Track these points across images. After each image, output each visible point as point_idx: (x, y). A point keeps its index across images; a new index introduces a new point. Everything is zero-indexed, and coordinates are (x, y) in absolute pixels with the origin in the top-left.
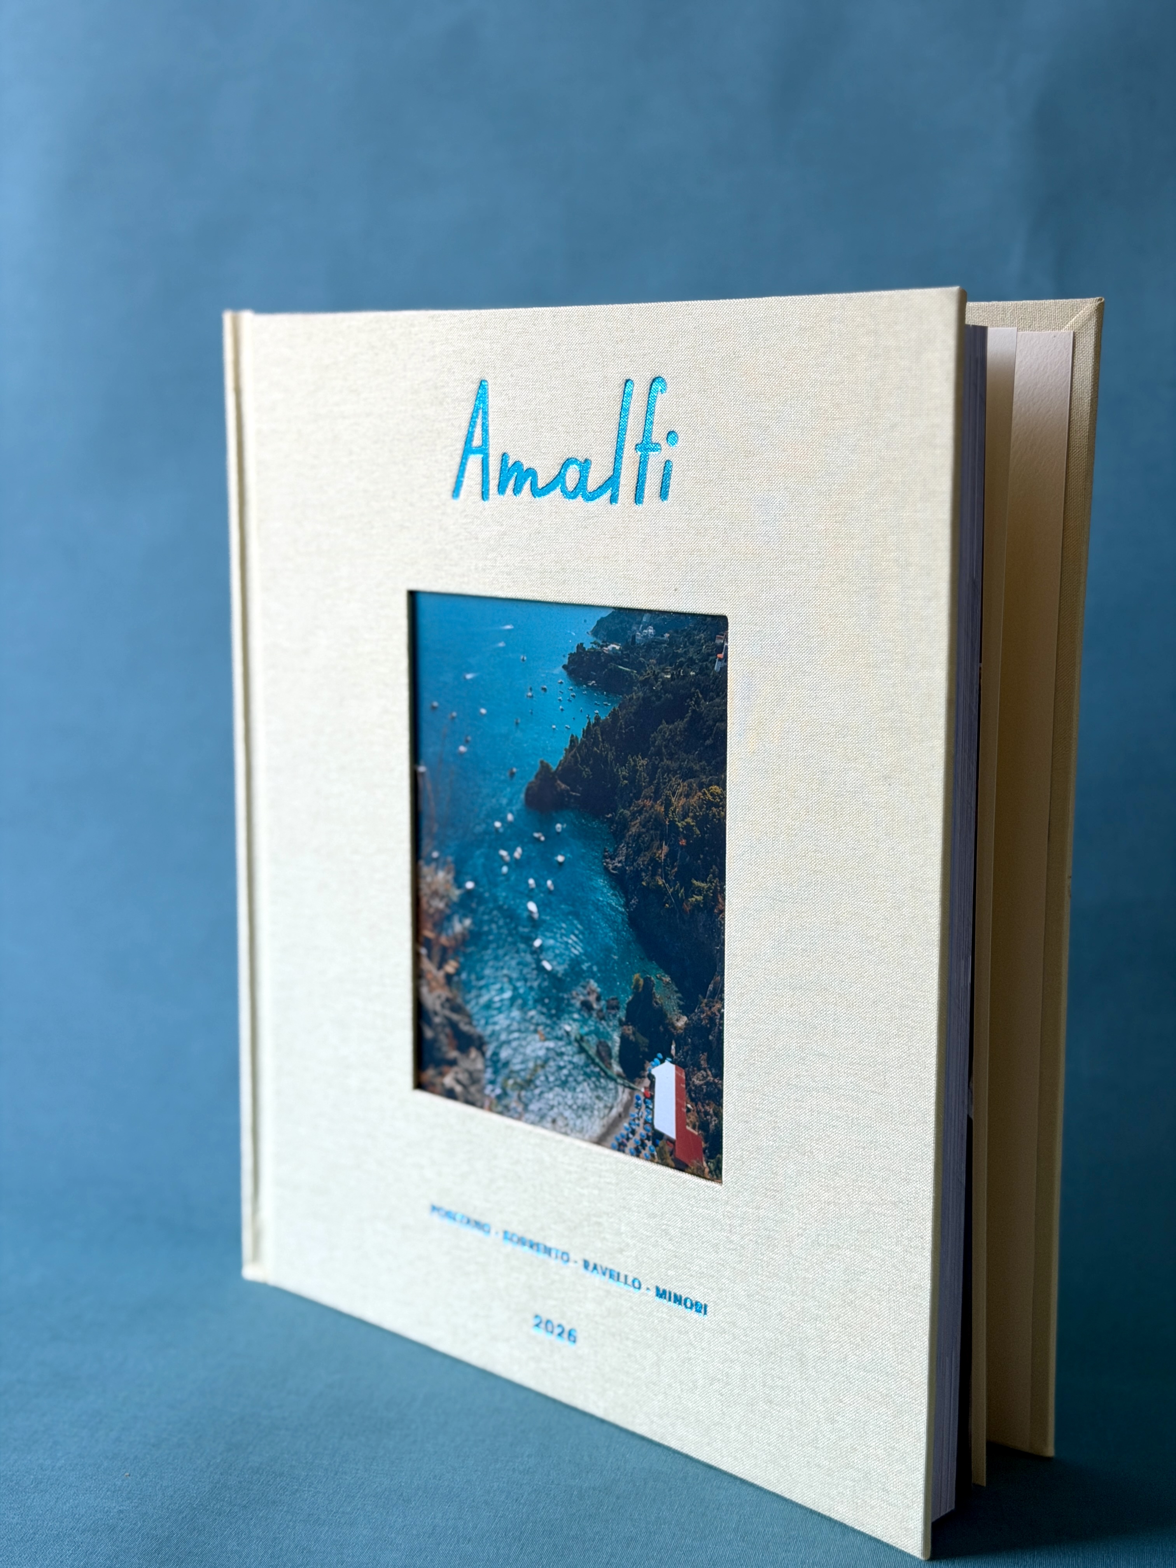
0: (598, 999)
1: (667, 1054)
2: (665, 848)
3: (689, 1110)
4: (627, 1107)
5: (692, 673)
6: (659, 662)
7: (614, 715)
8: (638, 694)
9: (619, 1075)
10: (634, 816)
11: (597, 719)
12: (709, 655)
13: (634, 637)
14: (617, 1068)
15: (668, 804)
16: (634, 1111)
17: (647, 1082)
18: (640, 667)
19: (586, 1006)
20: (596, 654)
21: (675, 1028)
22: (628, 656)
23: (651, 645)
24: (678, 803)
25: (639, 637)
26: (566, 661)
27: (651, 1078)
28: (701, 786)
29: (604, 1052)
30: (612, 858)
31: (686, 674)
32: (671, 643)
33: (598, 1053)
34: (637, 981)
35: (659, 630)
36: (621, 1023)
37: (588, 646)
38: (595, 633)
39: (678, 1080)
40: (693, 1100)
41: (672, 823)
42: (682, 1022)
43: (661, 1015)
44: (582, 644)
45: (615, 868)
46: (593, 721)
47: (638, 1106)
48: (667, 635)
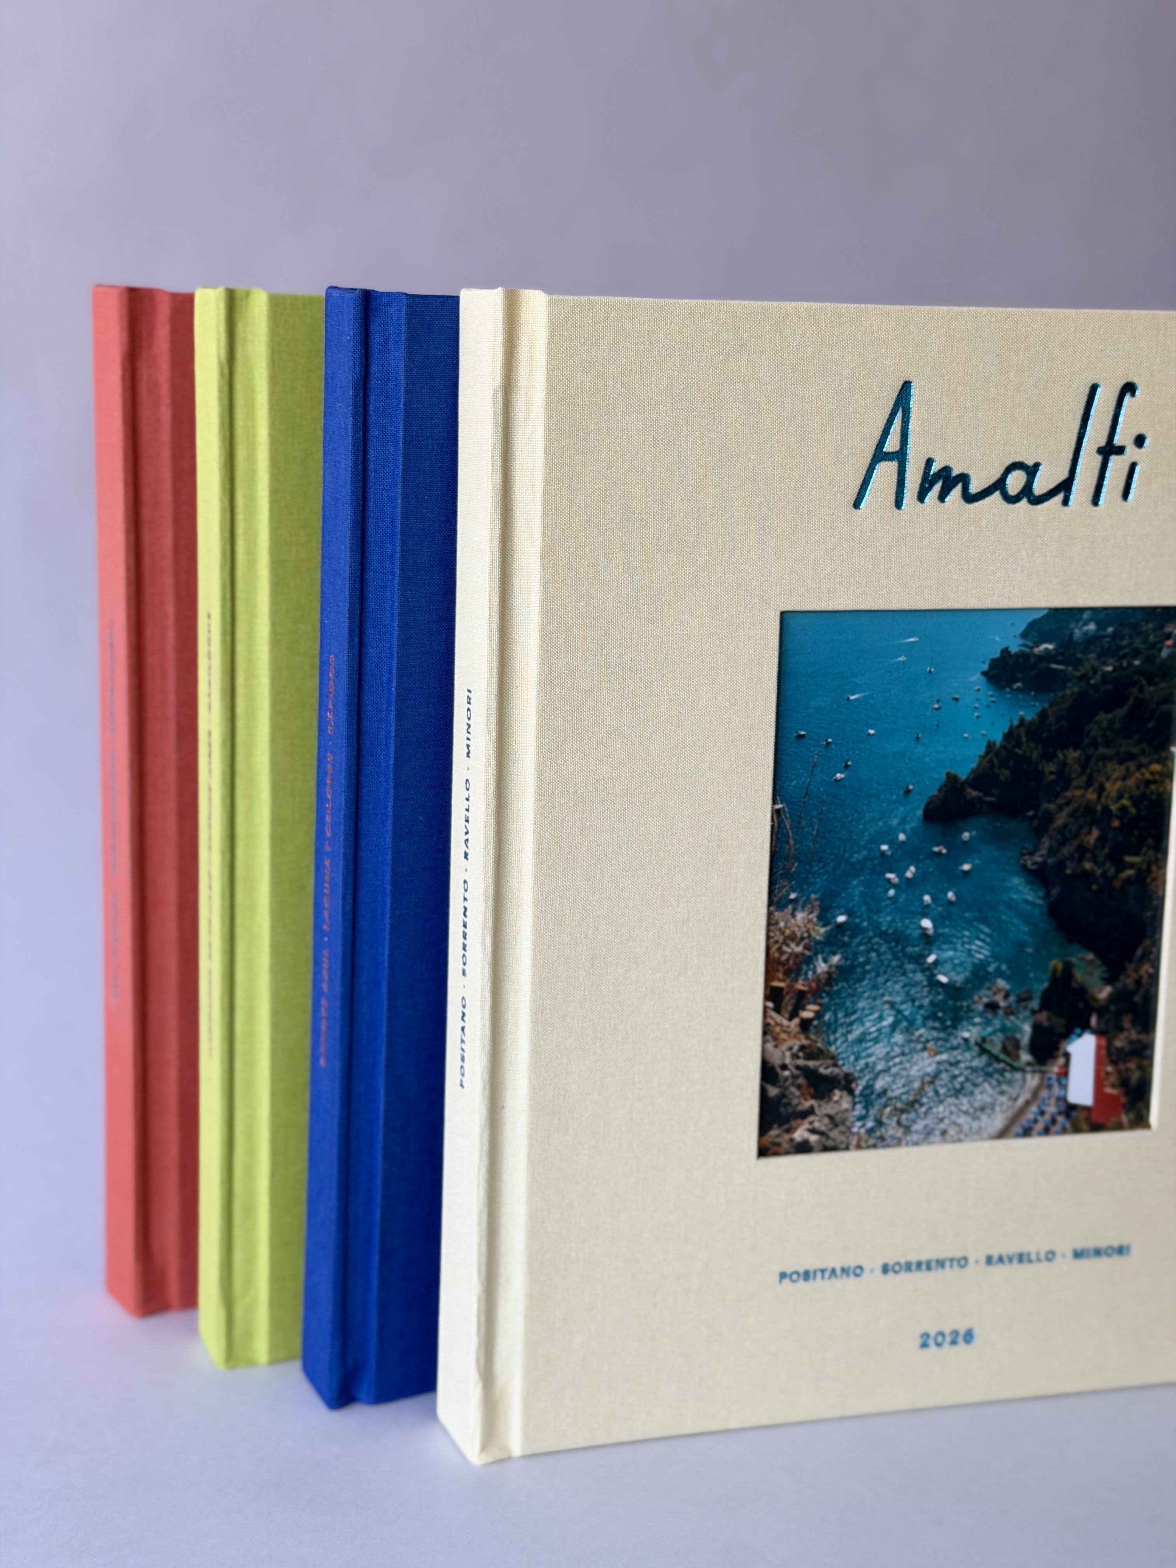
0: (1007, 996)
1: (1085, 1027)
2: (1095, 833)
3: (1108, 1073)
4: (1035, 1093)
5: (1137, 663)
6: (1099, 656)
7: (1043, 715)
8: (1072, 689)
9: (1029, 1064)
10: (1060, 808)
11: (1022, 720)
12: (1156, 643)
13: (1071, 635)
14: (1025, 1057)
15: (1101, 789)
16: (1044, 1093)
17: (1061, 1061)
18: (1077, 663)
19: (992, 1007)
20: (1023, 657)
21: (1095, 999)
22: (1063, 654)
23: (1090, 641)
24: (1112, 788)
25: (1077, 633)
26: (986, 667)
27: (1067, 1056)
28: (1140, 767)
29: (1011, 1047)
30: (1031, 854)
31: (1130, 664)
32: (1115, 636)
33: (1005, 1050)
34: (1055, 968)
35: (1101, 625)
36: (1033, 1012)
37: (1014, 649)
38: (1025, 635)
39: (1099, 1048)
40: (1114, 1063)
41: (1106, 808)
42: (1105, 993)
43: (1082, 992)
44: (1007, 649)
45: (1036, 863)
46: (1016, 723)
47: (1050, 1087)
48: (1110, 630)
